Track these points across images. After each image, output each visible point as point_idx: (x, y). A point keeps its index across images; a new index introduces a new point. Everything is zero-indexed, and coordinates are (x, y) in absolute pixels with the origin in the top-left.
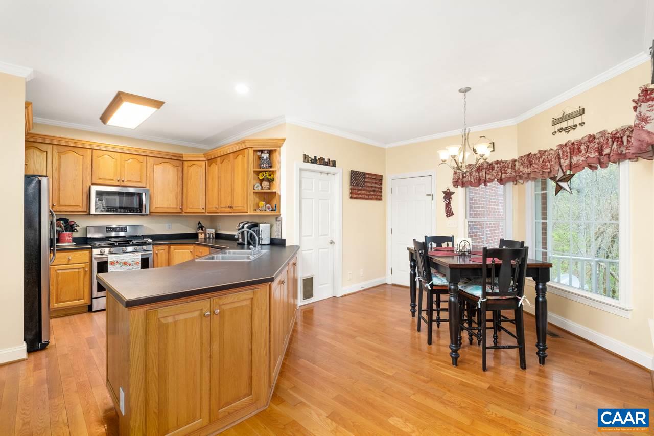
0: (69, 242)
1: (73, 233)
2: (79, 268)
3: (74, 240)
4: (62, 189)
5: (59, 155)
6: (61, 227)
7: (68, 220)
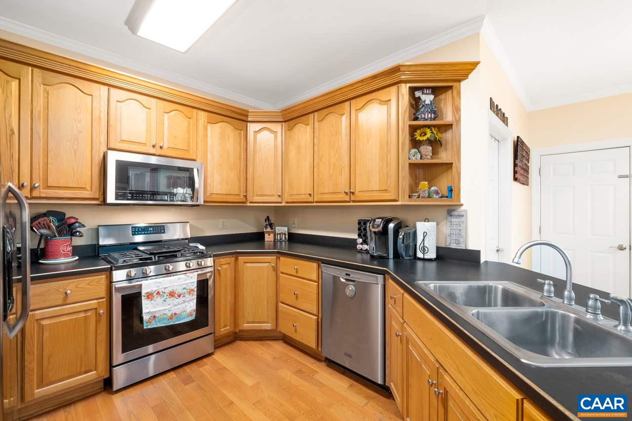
0: (66, 256)
1: (73, 238)
2: (86, 311)
3: (76, 250)
4: (51, 155)
5: (45, 90)
6: (49, 228)
7: (64, 214)
